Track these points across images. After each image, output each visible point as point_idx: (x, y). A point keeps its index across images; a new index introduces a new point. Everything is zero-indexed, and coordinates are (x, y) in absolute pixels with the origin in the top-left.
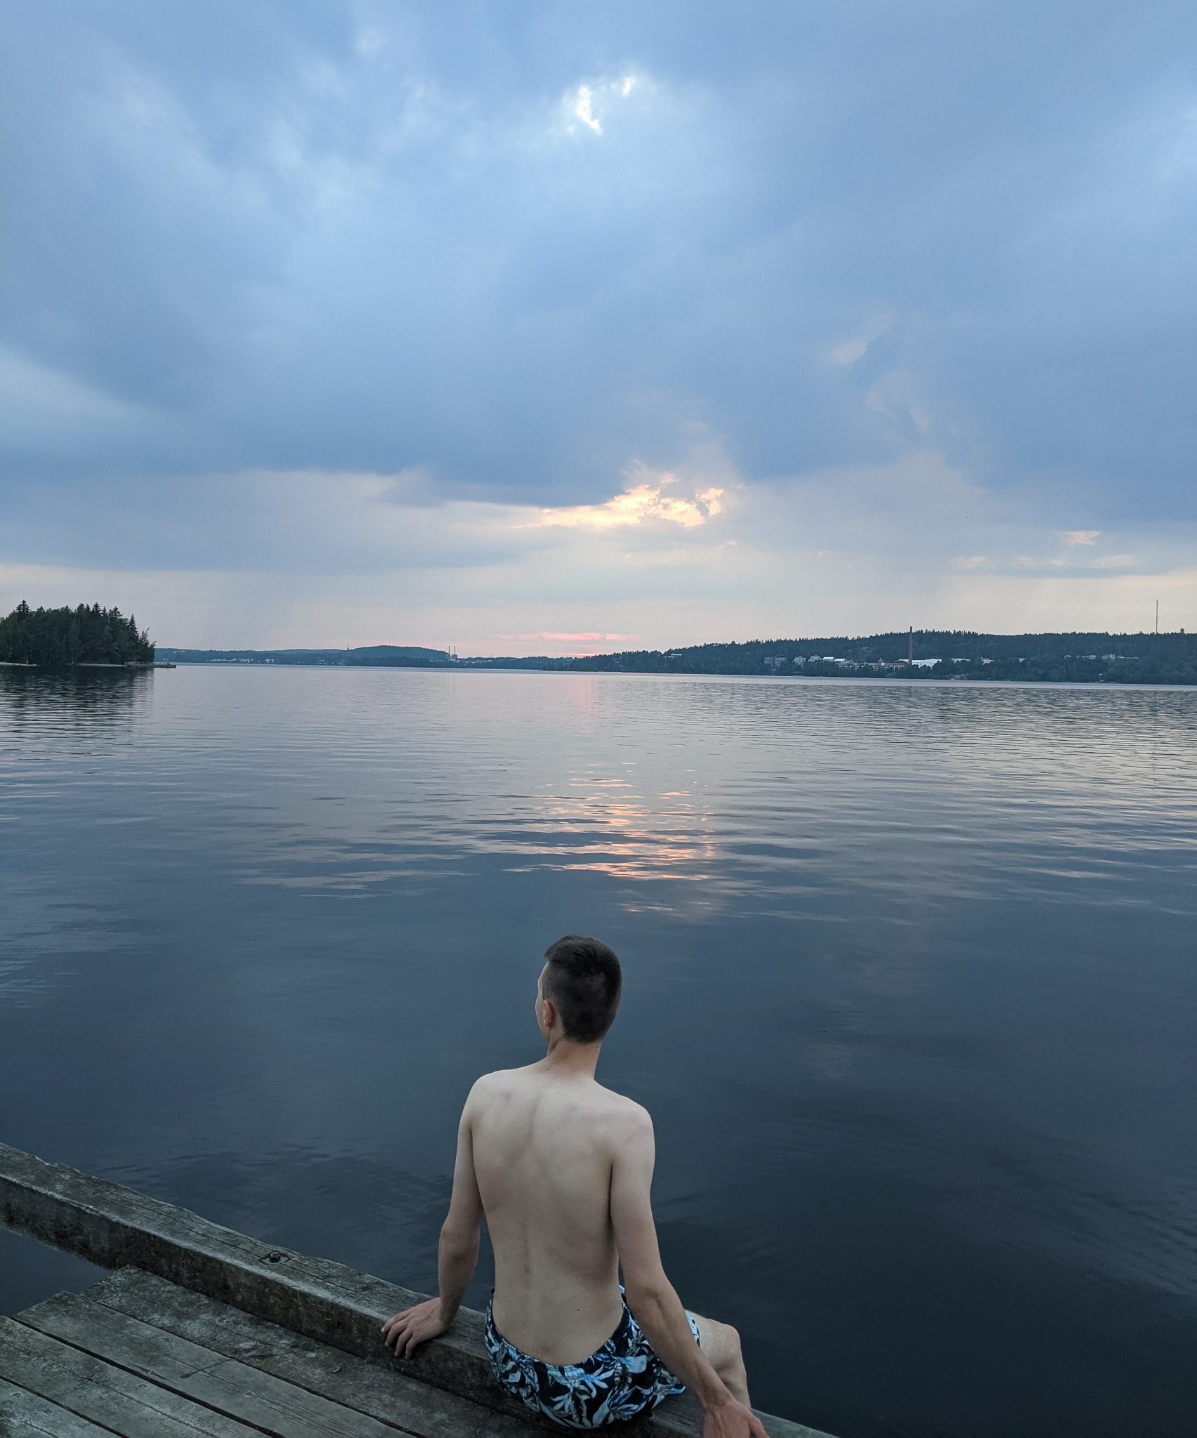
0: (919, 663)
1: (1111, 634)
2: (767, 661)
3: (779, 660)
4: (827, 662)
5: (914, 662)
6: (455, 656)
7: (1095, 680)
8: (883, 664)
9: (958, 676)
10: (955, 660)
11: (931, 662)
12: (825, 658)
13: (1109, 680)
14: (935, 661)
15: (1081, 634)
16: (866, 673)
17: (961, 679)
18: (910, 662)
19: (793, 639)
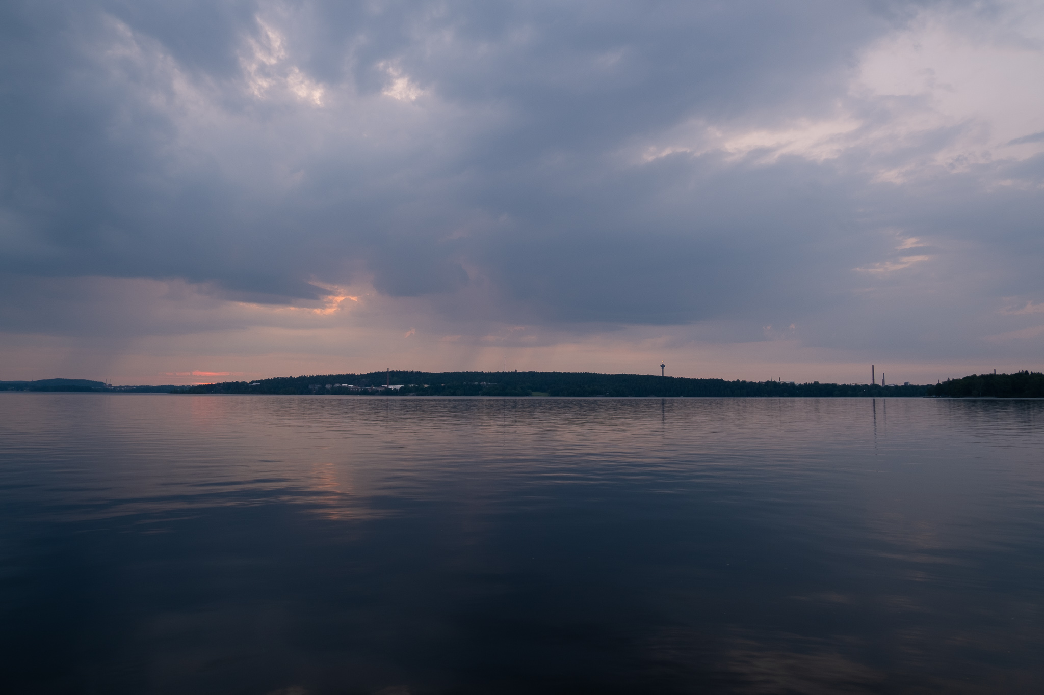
0: (392, 387)
1: (484, 372)
2: (311, 387)
3: (317, 386)
4: (344, 387)
5: (390, 387)
6: (110, 385)
7: (478, 394)
8: (374, 388)
9: (412, 394)
10: (410, 386)
11: (398, 387)
12: (343, 385)
13: (484, 394)
14: (400, 386)
15: (471, 372)
16: (365, 393)
17: (414, 395)
18: (388, 386)
19: (325, 375)
